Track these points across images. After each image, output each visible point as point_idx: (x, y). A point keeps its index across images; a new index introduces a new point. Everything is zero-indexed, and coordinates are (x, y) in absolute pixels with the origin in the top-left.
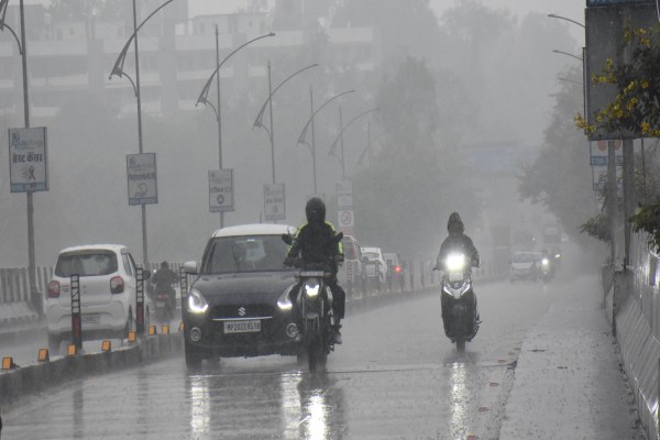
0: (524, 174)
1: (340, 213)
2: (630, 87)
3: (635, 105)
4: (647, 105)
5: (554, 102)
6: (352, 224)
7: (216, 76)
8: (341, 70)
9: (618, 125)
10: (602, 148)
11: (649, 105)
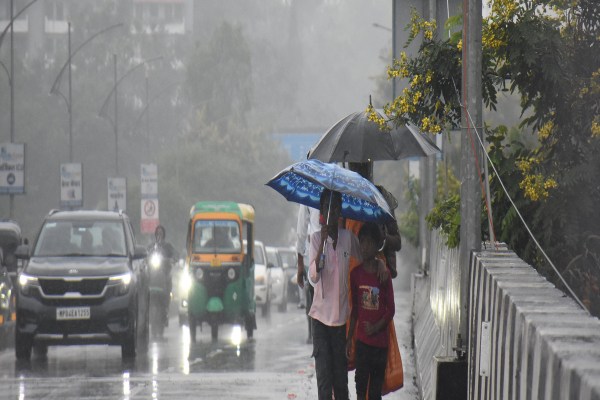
1: (143, 202)
2: (415, 80)
6: (156, 216)
7: (9, 30)
8: (148, 31)
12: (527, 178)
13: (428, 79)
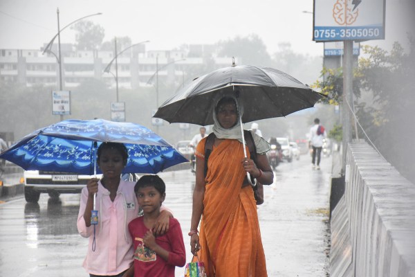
12: (375, 119)
13: (332, 88)
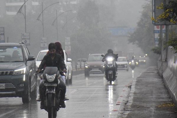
0: (130, 36)
1: (66, 47)
2: (167, 10)
3: (169, 15)
4: (172, 15)
5: (141, 14)
6: (70, 50)
9: (164, 20)
10: (158, 28)
11: (173, 15)
